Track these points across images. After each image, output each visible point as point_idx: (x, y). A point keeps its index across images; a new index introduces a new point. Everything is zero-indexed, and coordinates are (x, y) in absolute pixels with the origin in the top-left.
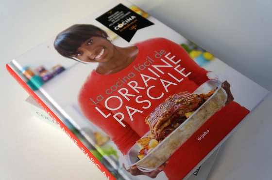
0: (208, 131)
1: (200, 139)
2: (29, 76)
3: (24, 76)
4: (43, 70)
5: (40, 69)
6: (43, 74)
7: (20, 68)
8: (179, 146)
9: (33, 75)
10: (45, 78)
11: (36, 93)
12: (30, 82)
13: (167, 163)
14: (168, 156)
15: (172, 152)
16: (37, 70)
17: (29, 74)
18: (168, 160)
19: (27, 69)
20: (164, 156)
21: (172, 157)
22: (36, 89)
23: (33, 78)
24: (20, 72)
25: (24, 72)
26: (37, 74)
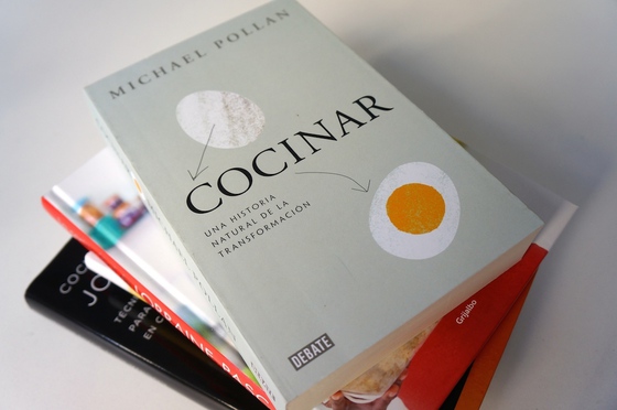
0: (474, 303)
1: (460, 321)
2: (91, 219)
3: (82, 219)
4: (119, 203)
5: (113, 202)
6: (121, 213)
7: (72, 203)
8: (422, 340)
9: (99, 215)
10: (126, 221)
11: (112, 254)
12: (95, 232)
13: (403, 378)
14: (402, 363)
15: (410, 354)
16: (107, 204)
17: (92, 214)
18: (404, 373)
19: (86, 205)
20: (395, 364)
21: (412, 365)
22: (111, 245)
23: (100, 222)
24: (72, 211)
25: (80, 211)
26: (107, 213)
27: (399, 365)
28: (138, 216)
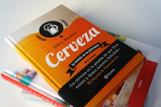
0: (141, 81)
1: (139, 87)
2: (20, 77)
3: (17, 78)
4: (28, 71)
5: (26, 71)
6: (29, 74)
7: (12, 74)
8: (130, 94)
9: (22, 76)
10: (32, 76)
11: (29, 87)
12: (22, 81)
13: (128, 106)
14: (126, 102)
15: (128, 99)
16: (24, 72)
17: (20, 76)
18: (127, 105)
19: (17, 73)
20: (124, 103)
21: (129, 102)
22: (28, 84)
23: (23, 78)
24: (13, 76)
25: (15, 76)
26: (25, 75)
27: (125, 102)
28: (35, 74)
